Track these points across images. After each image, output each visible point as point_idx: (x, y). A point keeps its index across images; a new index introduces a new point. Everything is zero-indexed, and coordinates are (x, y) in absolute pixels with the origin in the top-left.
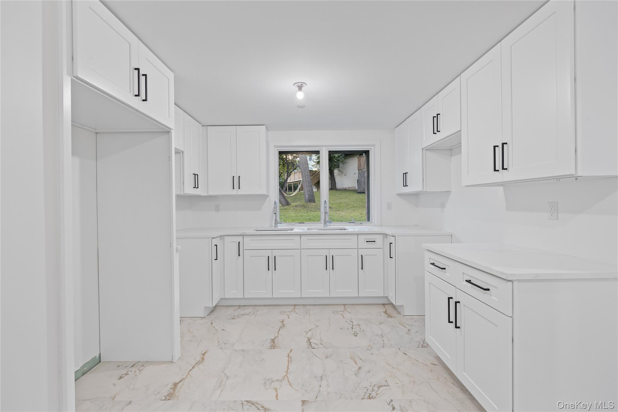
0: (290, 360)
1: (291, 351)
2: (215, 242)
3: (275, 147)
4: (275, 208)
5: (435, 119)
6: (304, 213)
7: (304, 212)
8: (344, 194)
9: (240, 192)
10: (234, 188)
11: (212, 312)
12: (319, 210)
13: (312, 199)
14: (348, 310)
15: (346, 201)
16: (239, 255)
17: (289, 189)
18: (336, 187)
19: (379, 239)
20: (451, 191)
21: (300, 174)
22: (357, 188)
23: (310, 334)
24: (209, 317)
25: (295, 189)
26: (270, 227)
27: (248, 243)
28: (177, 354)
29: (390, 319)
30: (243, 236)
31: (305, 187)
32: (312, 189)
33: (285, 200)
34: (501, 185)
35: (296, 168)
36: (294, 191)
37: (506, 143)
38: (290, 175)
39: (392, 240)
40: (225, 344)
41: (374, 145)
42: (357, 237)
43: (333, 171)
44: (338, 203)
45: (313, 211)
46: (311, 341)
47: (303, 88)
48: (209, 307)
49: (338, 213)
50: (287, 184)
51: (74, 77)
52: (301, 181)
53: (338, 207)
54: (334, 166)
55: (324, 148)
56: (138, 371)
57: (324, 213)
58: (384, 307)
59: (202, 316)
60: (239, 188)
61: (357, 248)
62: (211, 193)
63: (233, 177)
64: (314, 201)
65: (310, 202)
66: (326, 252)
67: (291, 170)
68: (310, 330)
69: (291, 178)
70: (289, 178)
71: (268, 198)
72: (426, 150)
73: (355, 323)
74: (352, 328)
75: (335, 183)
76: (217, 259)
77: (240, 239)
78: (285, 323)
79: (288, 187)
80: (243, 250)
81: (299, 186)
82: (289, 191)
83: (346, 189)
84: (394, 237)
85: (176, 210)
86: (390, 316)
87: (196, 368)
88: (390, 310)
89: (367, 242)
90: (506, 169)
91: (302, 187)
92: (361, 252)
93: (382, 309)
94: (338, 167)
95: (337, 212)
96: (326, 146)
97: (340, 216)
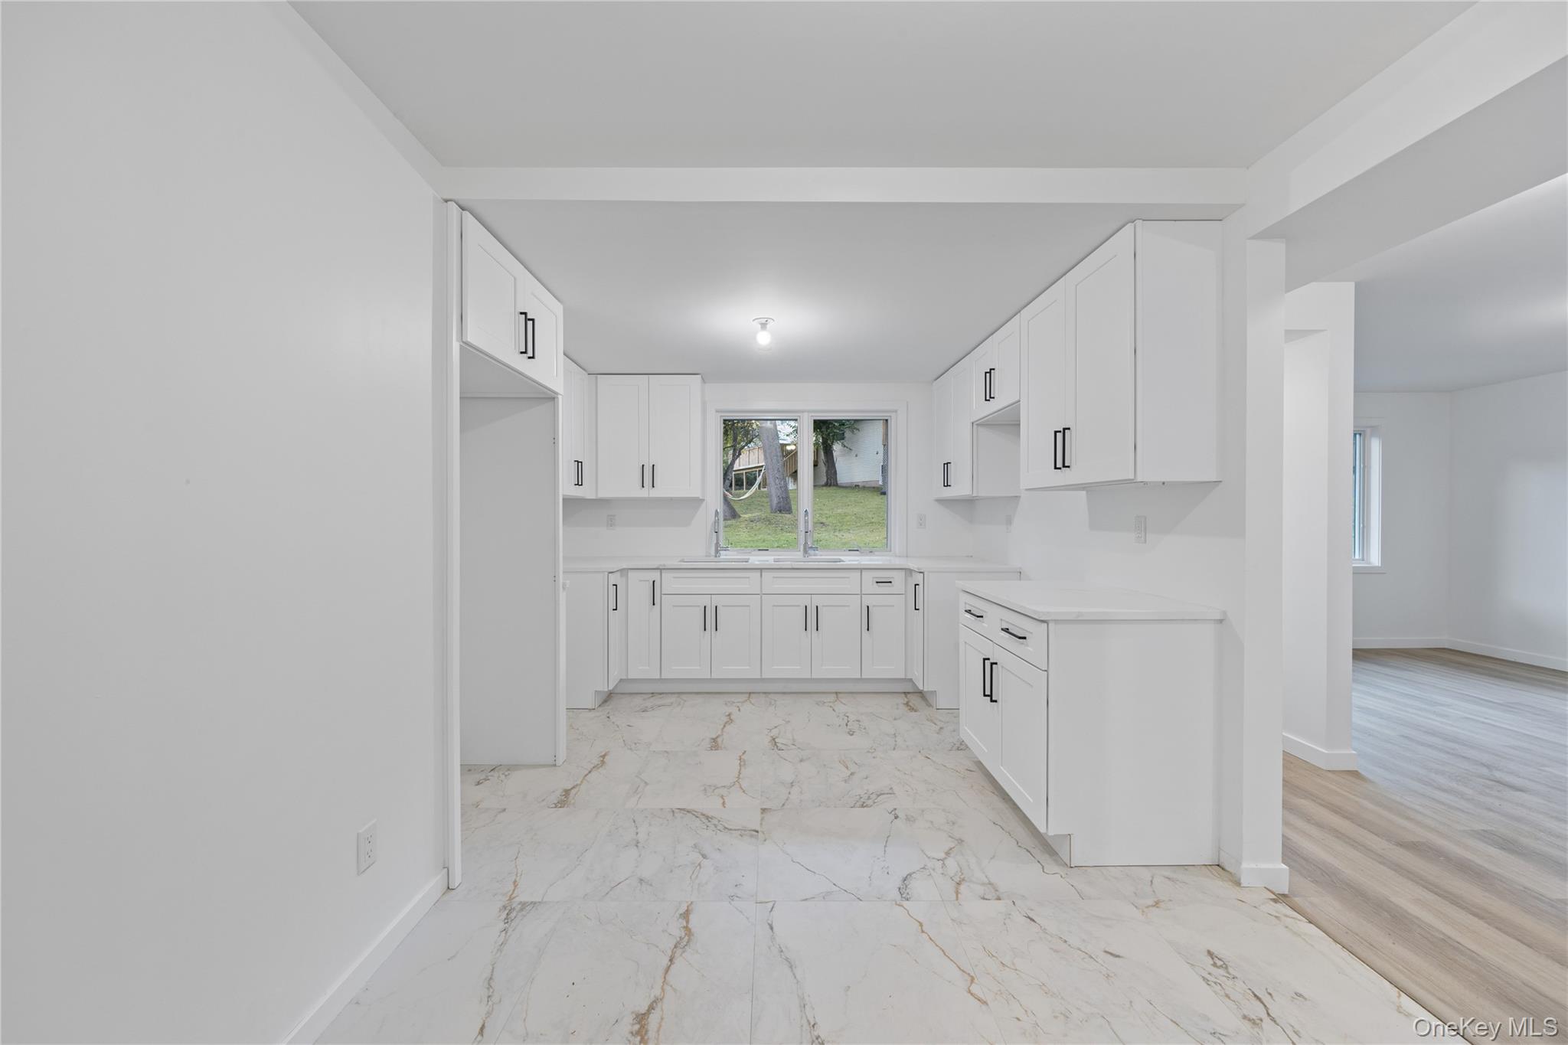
0: (742, 763)
1: (744, 753)
2: (613, 579)
3: (717, 411)
4: (717, 522)
5: (988, 375)
6: (769, 534)
7: (769, 532)
8: (853, 496)
9: (655, 493)
10: (643, 486)
11: (605, 701)
12: (796, 526)
13: (785, 506)
14: (843, 701)
15: (856, 510)
16: (654, 604)
17: (736, 485)
18: (836, 481)
19: (898, 578)
20: (1020, 497)
21: (761, 452)
22: (881, 483)
23: (775, 732)
24: (600, 709)
25: (750, 484)
26: (706, 556)
27: (670, 583)
28: (562, 756)
29: (913, 713)
30: (660, 569)
31: (770, 480)
32: (786, 486)
33: (728, 506)
34: (1083, 489)
35: (753, 439)
36: (748, 489)
37: (1069, 429)
38: (740, 454)
39: (919, 578)
40: (635, 744)
41: (896, 411)
42: (859, 574)
43: (831, 447)
44: (840, 514)
45: (786, 532)
46: (777, 740)
47: (768, 326)
48: (604, 692)
49: (839, 535)
50: (734, 473)
51: (465, 343)
52: (762, 466)
53: (840, 523)
54: (833, 436)
55: (806, 414)
56: (503, 777)
57: (804, 532)
58: (906, 697)
59: (590, 707)
60: (653, 486)
61: (859, 592)
62: (602, 495)
63: (643, 466)
64: (789, 510)
65: (780, 511)
66: (806, 600)
67: (743, 444)
68: (776, 727)
69: (741, 460)
70: (737, 461)
71: (705, 503)
72: (977, 425)
73: (852, 718)
74: (847, 725)
75: (836, 471)
76: (616, 609)
77: (655, 576)
78: (732, 717)
79: (735, 478)
80: (661, 594)
81: (759, 479)
82: (738, 487)
83: (858, 486)
84: (922, 575)
85: (564, 524)
86: (912, 709)
87: (593, 773)
88: (915, 701)
89: (877, 582)
90: (1068, 467)
91: (764, 479)
92: (867, 601)
93: (902, 700)
94: (842, 438)
95: (837, 534)
96: (809, 411)
97: (844, 541)
